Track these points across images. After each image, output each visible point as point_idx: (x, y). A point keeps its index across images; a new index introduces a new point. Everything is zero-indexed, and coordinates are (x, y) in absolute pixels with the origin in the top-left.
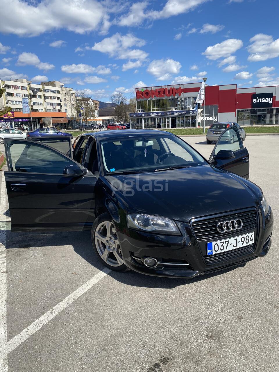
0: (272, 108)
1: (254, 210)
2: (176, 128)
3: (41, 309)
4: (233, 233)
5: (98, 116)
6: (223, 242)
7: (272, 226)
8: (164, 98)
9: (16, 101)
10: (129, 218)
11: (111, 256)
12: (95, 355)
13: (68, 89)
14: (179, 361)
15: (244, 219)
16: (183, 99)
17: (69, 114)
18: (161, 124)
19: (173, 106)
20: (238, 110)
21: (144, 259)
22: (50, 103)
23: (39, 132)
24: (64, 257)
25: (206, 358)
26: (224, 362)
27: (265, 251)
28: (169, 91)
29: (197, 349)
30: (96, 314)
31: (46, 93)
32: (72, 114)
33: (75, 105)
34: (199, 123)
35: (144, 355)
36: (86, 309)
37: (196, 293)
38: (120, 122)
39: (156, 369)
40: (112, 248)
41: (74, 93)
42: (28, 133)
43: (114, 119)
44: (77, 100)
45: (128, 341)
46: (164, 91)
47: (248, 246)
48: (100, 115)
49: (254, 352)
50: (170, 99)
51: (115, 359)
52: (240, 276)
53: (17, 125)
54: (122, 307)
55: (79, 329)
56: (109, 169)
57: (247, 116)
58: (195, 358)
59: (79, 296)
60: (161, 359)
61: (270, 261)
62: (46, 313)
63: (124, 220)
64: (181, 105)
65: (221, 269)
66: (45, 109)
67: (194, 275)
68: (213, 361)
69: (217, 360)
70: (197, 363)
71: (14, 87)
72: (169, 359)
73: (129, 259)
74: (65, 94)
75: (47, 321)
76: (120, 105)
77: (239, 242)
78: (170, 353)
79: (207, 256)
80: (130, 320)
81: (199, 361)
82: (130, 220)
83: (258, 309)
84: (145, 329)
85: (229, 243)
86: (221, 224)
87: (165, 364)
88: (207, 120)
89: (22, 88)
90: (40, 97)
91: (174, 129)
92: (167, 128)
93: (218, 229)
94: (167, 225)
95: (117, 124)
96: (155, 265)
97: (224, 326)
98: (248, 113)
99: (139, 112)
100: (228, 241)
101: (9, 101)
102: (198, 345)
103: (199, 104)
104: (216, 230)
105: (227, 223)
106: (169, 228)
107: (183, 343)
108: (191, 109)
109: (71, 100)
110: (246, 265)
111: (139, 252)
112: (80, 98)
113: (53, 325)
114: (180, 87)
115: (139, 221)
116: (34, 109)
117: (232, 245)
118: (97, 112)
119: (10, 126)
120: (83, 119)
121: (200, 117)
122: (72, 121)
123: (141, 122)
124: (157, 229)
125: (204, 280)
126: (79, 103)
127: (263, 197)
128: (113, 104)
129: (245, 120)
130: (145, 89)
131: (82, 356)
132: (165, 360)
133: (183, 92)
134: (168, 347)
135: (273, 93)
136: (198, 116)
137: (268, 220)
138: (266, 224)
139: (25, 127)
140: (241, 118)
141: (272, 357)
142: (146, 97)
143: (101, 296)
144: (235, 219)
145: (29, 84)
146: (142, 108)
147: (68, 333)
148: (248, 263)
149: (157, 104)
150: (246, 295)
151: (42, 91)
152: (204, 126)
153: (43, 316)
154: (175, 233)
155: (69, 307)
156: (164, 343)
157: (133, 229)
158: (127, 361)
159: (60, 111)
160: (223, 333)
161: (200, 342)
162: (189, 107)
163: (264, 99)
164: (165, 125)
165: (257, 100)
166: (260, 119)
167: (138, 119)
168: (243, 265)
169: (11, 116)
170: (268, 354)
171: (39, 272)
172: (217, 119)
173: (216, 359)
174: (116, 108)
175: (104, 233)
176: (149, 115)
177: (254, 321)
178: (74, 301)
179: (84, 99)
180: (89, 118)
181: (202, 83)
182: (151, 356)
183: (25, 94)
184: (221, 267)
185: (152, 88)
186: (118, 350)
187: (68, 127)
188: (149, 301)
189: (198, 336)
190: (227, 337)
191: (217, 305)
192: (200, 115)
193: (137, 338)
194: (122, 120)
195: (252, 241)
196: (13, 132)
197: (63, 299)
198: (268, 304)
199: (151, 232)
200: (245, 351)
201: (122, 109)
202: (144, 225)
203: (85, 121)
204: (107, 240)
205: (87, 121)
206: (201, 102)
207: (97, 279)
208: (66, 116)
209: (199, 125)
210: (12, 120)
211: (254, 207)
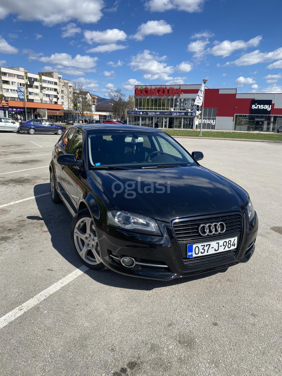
0: (270, 115)
1: (239, 215)
2: (173, 129)
3: (9, 305)
4: (215, 236)
5: (95, 111)
6: (204, 246)
7: (256, 232)
8: (163, 98)
9: (11, 90)
10: (109, 215)
11: (90, 253)
12: (60, 356)
13: (66, 81)
14: (147, 367)
15: (227, 223)
16: (182, 100)
17: (66, 107)
18: (159, 124)
19: (172, 106)
20: (236, 115)
21: (122, 258)
22: (47, 95)
23: (32, 123)
24: (41, 251)
25: (175, 364)
26: (193, 370)
27: (247, 257)
29: (167, 355)
30: (67, 313)
31: (43, 84)
32: (69, 107)
33: (72, 99)
34: (197, 125)
35: (111, 358)
36: (57, 308)
37: (173, 296)
38: (117, 118)
39: (122, 374)
40: (91, 246)
41: (72, 86)
42: (21, 123)
43: (111, 115)
44: (74, 93)
45: (97, 343)
46: (164, 90)
47: (230, 250)
48: (97, 110)
49: (226, 361)
50: (169, 99)
51: (81, 361)
52: (220, 281)
53: (10, 115)
54: (95, 307)
55: (47, 328)
56: (94, 164)
57: (245, 121)
58: (165, 364)
59: (51, 293)
60: (128, 364)
61: (252, 268)
62: (15, 309)
63: (104, 217)
64: (180, 106)
65: (201, 272)
67: (173, 277)
68: (182, 368)
69: (186, 368)
70: (165, 370)
71: (10, 75)
72: (136, 364)
73: (107, 258)
74: (63, 86)
75: (14, 318)
76: (118, 101)
77: (220, 246)
78: (139, 358)
79: (186, 258)
80: (101, 321)
81: (168, 367)
82: (110, 217)
83: (235, 316)
84: (116, 331)
85: (211, 247)
86: (204, 227)
87: (132, 369)
88: (205, 123)
89: (19, 77)
90: (37, 87)
91: (171, 130)
92: (164, 128)
93: (200, 231)
94: (147, 225)
95: (114, 120)
96: (132, 265)
97: (198, 332)
98: (247, 119)
99: (136, 110)
100: (210, 245)
101: (4, 89)
102: (168, 350)
103: (198, 106)
104: (198, 232)
105: (210, 226)
106: (150, 228)
107: (154, 348)
108: (190, 110)
109: (69, 92)
110: (227, 271)
111: (117, 250)
112: (78, 92)
113: (20, 323)
114: (180, 88)
115: (119, 219)
116: (29, 99)
117: (214, 249)
118: (94, 107)
119: (3, 115)
120: (79, 112)
121: (198, 119)
122: (68, 115)
123: (139, 120)
124: (137, 228)
125: (182, 284)
126: (76, 96)
127: (249, 202)
128: (112, 100)
129: (243, 125)
130: (145, 87)
131: (46, 356)
132: (132, 365)
133: (182, 93)
134: (137, 351)
135: (272, 100)
136: (196, 118)
137: (253, 225)
138: (250, 229)
139: (19, 117)
140: (239, 123)
141: (243, 366)
142: (144, 95)
143: (75, 294)
144: (218, 222)
145: (26, 73)
146: (140, 106)
147: (34, 331)
148: (230, 269)
149: (156, 103)
150: (224, 301)
151: (39, 81)
152: (201, 129)
153: (11, 312)
154: (155, 232)
155: (39, 305)
156: (133, 347)
157: (112, 227)
158: (93, 365)
159: (56, 103)
160: (196, 339)
161: (171, 347)
162: (188, 109)
163: (263, 106)
164: (162, 125)
165: (256, 106)
166: (258, 126)
167: (135, 117)
168: (224, 270)
169: (5, 105)
170: (239, 363)
171: (13, 267)
172: (214, 123)
173: (185, 366)
174: (114, 104)
175: (83, 230)
176: (147, 114)
177: (229, 328)
178: (45, 298)
179: (81, 93)
180: (86, 112)
181: (201, 85)
182: (118, 360)
183: (21, 83)
184: (201, 271)
185: (151, 87)
186: (85, 352)
187: (64, 120)
188: (124, 302)
189: (170, 341)
190: (199, 343)
191: (194, 310)
192: (198, 117)
193: (107, 340)
194: (119, 117)
195: (234, 246)
196: (5, 121)
197: (35, 296)
198: (245, 311)
199: (131, 230)
200: (217, 359)
201: (120, 106)
202: (124, 223)
203: (81, 115)
204: (87, 237)
205: (83, 115)
206: (200, 105)
207: (73, 277)
208: (62, 109)
209: (196, 128)
210: (6, 109)
211: (240, 211)
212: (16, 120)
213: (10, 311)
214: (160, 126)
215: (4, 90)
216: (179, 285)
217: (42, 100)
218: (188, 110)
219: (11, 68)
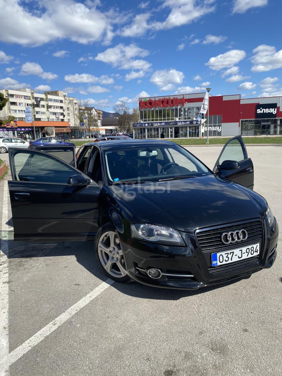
0: (276, 118)
1: (259, 221)
2: (179, 138)
3: (43, 320)
4: (238, 244)
5: (101, 126)
6: (228, 253)
7: (277, 238)
8: (167, 109)
9: (19, 111)
10: (133, 228)
11: (114, 267)
12: (98, 367)
13: (71, 99)
14: (184, 375)
15: (248, 230)
16: (186, 109)
17: (72, 124)
18: (164, 134)
19: (176, 116)
20: (242, 121)
21: (148, 270)
22: (53, 113)
23: (41, 142)
24: (66, 267)
25: (211, 371)
27: (270, 263)
28: (172, 101)
29: (202, 362)
30: (99, 325)
31: (49, 103)
32: (75, 123)
33: (78, 115)
34: (203, 133)
35: (148, 367)
36: (89, 321)
37: (200, 305)
38: (123, 131)
40: (115, 259)
41: (77, 102)
42: (31, 143)
43: (117, 129)
44: (80, 109)
45: (132, 353)
46: (168, 101)
47: (253, 257)
48: (103, 125)
49: (260, 366)
50: (173, 109)
51: (118, 371)
52: (245, 288)
53: (19, 135)
54: (126, 318)
55: (82, 341)
56: (113, 179)
57: (251, 126)
58: (200, 372)
59: (82, 307)
60: (165, 372)
62: (49, 324)
63: (128, 231)
64: (185, 115)
66: (48, 118)
67: (199, 286)
69: (222, 374)
71: (18, 96)
72: (173, 372)
73: (133, 270)
74: (68, 103)
75: (49, 333)
76: (123, 115)
77: (244, 253)
78: (174, 366)
79: (211, 267)
80: (133, 332)
81: (204, 374)
82: (134, 230)
83: (264, 322)
84: (149, 341)
85: (234, 255)
86: (226, 235)
88: (211, 130)
89: (26, 97)
90: (43, 106)
91: (178, 139)
92: (170, 138)
93: (223, 240)
94: (171, 236)
95: (120, 134)
96: (159, 276)
97: (229, 339)
98: (252, 123)
99: (142, 122)
100: (233, 253)
101: (12, 110)
102: (202, 358)
103: (203, 114)
104: (221, 241)
105: (232, 234)
106: (173, 239)
107: (188, 356)
108: (195, 119)
109: (74, 109)
110: (251, 277)
111: (142, 262)
112: (83, 108)
113: (56, 337)
114: (184, 98)
115: (143, 232)
116: (37, 119)
117: (237, 256)
118: (100, 122)
119: (12, 135)
120: (86, 128)
121: (204, 127)
122: (74, 131)
123: (145, 132)
124: (161, 239)
125: (208, 292)
126: (82, 112)
127: (268, 208)
128: (117, 114)
129: (249, 130)
130: (148, 99)
131: (85, 368)
132: (169, 373)
133: (186, 102)
134: (172, 360)
135: (277, 104)
136: (202, 126)
137: (273, 231)
138: (271, 235)
139: (27, 136)
140: (245, 128)
141: (278, 370)
142: (149, 107)
143: (104, 307)
144: (239, 229)
145: (32, 93)
146: (145, 118)
147: (70, 345)
148: (253, 275)
149: (161, 114)
150: (252, 307)
151: (45, 100)
152: (208, 137)
154: (179, 243)
155: (71, 319)
156: (168, 355)
157: (137, 240)
158: (131, 374)
159: (62, 120)
160: (229, 346)
161: (205, 355)
162: (192, 117)
163: (268, 109)
164: (168, 135)
165: (261, 110)
166: (265, 130)
167: (141, 129)
168: (248, 277)
169: (13, 125)
170: (274, 367)
171: (41, 283)
172: (220, 129)
173: (221, 372)
174: (119, 118)
175: (107, 243)
176: (152, 125)
177: (259, 333)
178: (76, 312)
179: (87, 109)
180: (92, 127)
181: (205, 93)
182: (155, 369)
183: (28, 103)
184: (226, 279)
185: (155, 98)
186: (121, 363)
187: (71, 137)
188: (153, 313)
189: (203, 349)
190: (232, 350)
191: (222, 318)
192: (203, 125)
193: (141, 350)
194: (125, 130)
195: (257, 253)
196: (15, 141)
197: (66, 310)
198: (274, 317)
199: (155, 242)
200: (251, 364)
201: (126, 119)
202: (148, 236)
203: (88, 131)
204: (111, 251)
205: (90, 130)
206: (205, 112)
207: (100, 291)
208: (69, 126)
209: (203, 135)
210: (15, 129)
211: (259, 218)
212: (24, 139)
213: (45, 326)
214: (166, 136)
215: (12, 112)
216: (204, 293)
217: (49, 118)
218: (193, 119)
219: (18, 90)
